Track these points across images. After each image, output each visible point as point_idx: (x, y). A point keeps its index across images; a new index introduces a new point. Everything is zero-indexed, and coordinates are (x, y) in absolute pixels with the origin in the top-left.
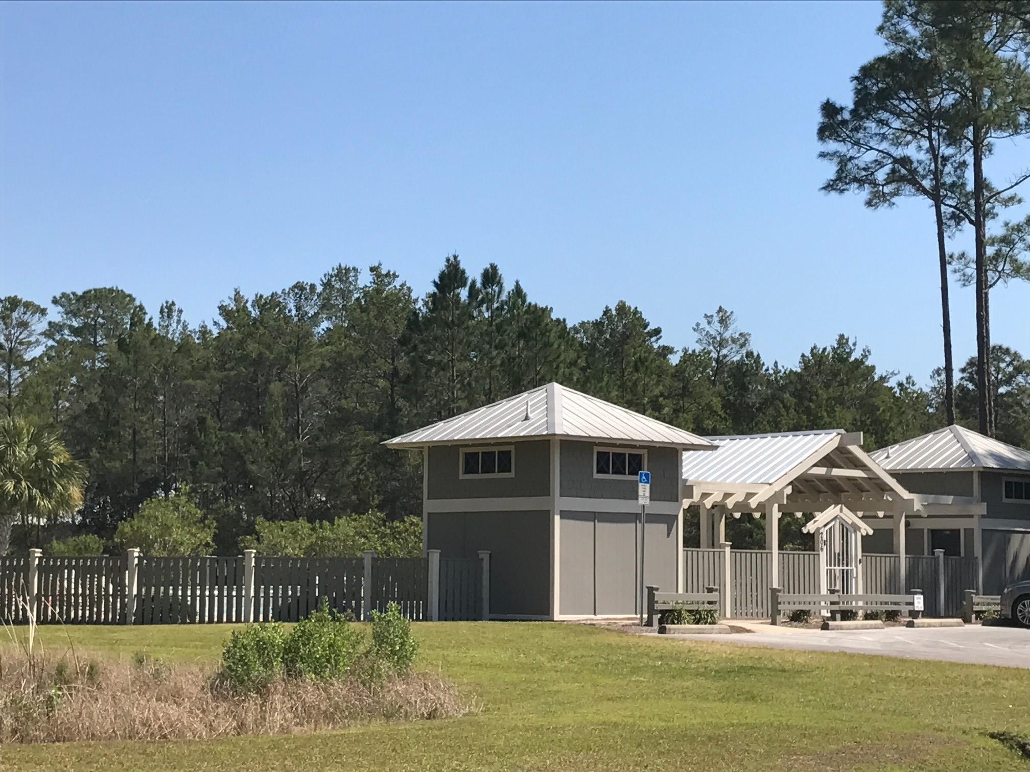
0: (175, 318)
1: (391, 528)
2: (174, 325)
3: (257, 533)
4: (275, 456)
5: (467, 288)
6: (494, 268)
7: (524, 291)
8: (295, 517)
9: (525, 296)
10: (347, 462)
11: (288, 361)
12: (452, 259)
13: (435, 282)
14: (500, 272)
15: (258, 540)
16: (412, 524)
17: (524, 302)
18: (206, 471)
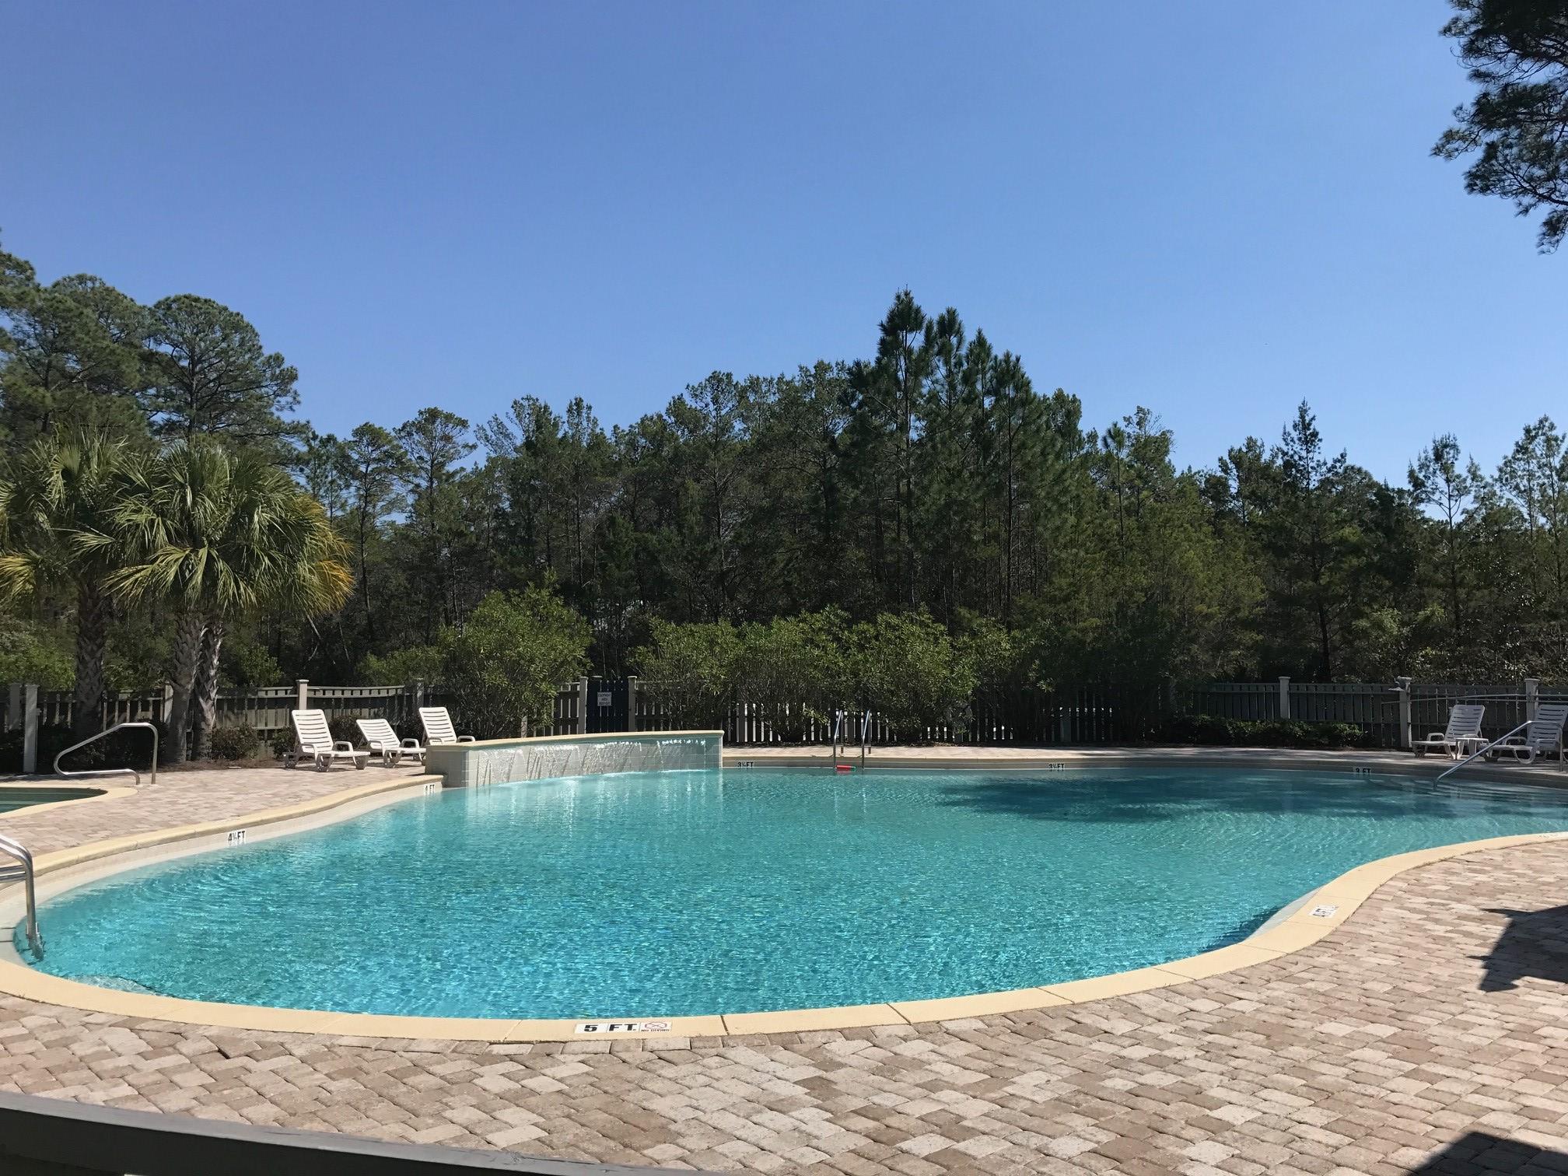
0: (584, 415)
1: (859, 633)
2: (585, 423)
3: (655, 643)
4: (692, 555)
5: (923, 332)
6: (952, 313)
7: (989, 342)
8: (715, 615)
9: (989, 348)
10: (774, 561)
11: (707, 456)
12: (903, 296)
13: (882, 325)
14: (960, 318)
15: (654, 652)
16: (888, 625)
17: (988, 355)
18: (616, 573)
